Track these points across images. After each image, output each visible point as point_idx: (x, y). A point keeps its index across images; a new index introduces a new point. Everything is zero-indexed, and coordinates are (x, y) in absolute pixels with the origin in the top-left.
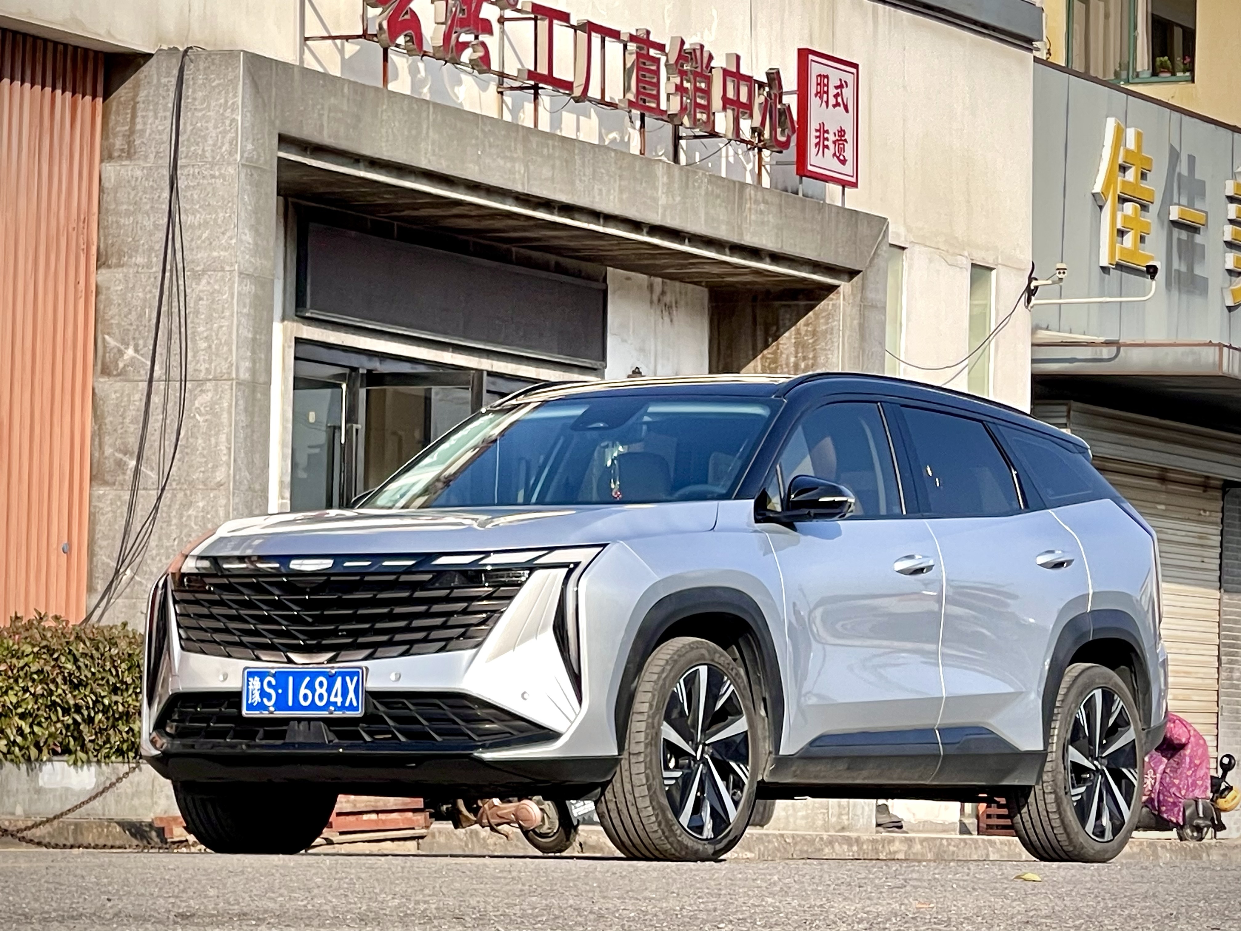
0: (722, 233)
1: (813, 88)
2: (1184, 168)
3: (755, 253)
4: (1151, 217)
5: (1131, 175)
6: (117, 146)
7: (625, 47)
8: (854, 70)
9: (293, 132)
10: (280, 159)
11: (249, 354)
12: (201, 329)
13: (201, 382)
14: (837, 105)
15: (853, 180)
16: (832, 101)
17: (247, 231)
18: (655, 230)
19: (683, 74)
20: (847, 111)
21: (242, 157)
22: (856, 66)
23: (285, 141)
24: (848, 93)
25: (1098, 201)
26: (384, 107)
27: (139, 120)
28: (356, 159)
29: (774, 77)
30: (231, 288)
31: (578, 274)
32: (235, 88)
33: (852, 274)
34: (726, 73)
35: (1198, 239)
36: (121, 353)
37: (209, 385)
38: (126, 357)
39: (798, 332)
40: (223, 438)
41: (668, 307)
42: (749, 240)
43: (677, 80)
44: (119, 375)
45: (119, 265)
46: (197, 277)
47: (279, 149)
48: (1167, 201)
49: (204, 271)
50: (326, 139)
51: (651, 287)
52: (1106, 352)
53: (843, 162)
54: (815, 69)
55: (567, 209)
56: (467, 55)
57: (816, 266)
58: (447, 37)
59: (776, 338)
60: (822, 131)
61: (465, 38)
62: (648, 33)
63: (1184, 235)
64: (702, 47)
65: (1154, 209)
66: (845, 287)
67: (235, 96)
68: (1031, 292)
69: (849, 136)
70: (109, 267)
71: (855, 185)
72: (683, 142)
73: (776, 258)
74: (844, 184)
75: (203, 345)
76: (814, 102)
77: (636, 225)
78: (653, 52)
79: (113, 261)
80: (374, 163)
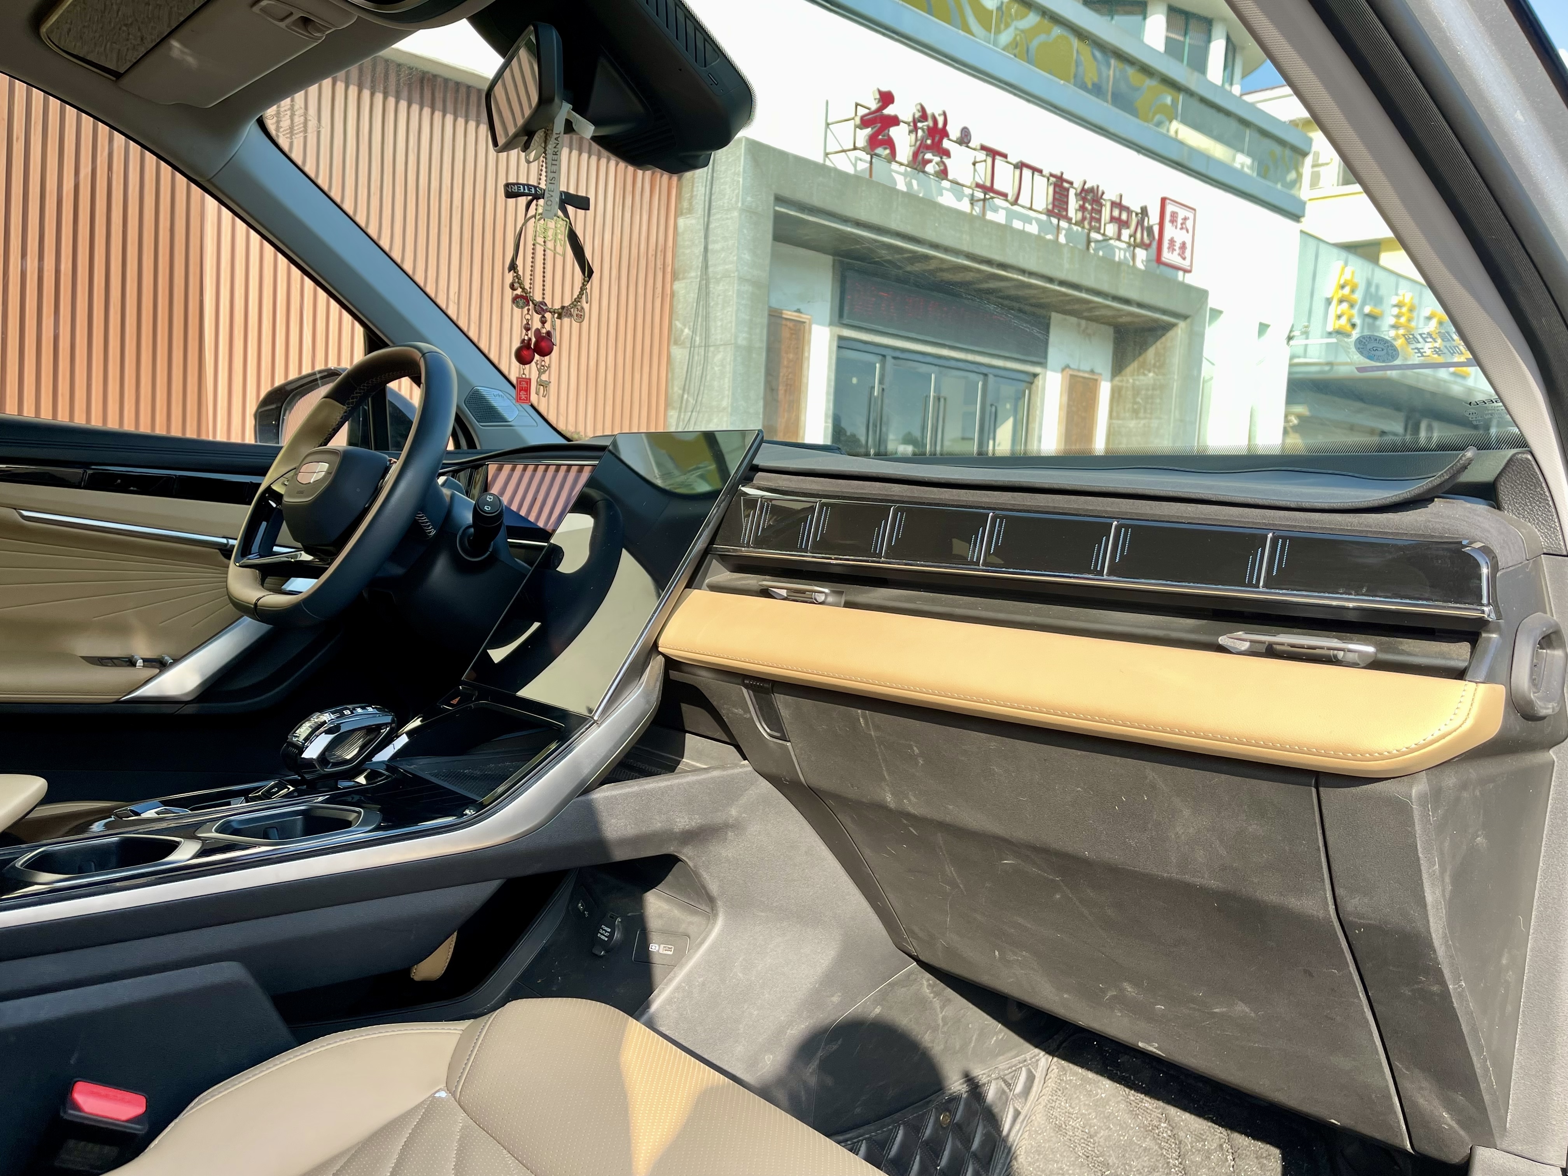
0: (1105, 287)
1: (1168, 217)
2: (1373, 289)
3: (1127, 301)
4: (1355, 312)
5: (1347, 291)
6: (685, 207)
7: (1048, 180)
8: (1193, 211)
9: (787, 193)
10: (776, 212)
11: (746, 329)
12: (719, 314)
13: (717, 346)
14: (1182, 228)
15: (1189, 268)
16: (1179, 226)
17: (745, 252)
18: (1062, 283)
19: (1084, 199)
20: (1187, 231)
21: (743, 204)
22: (1195, 210)
23: (779, 200)
24: (1189, 224)
25: (1329, 301)
26: (864, 188)
27: (695, 189)
28: (845, 220)
29: (1144, 211)
30: (734, 287)
31: (1034, 314)
32: (740, 161)
33: (1185, 317)
34: (1114, 204)
35: (1378, 323)
36: (682, 331)
37: (721, 348)
38: (685, 334)
39: (1156, 348)
40: (726, 380)
41: (1089, 335)
42: (1123, 292)
43: (1081, 203)
44: (681, 344)
45: (684, 278)
46: (718, 282)
47: (775, 205)
48: (1364, 303)
49: (721, 278)
50: (816, 201)
51: (1079, 325)
52: (1327, 368)
53: (1184, 259)
54: (1170, 208)
55: (1003, 266)
56: (930, 168)
57: (1164, 312)
58: (915, 155)
59: (1146, 349)
60: (1172, 242)
61: (928, 156)
62: (1062, 174)
63: (1370, 320)
64: (1098, 187)
65: (1357, 307)
66: (1182, 325)
67: (740, 166)
68: (1290, 338)
69: (1189, 246)
70: (679, 280)
71: (1190, 271)
72: (1093, 244)
73: (1140, 305)
74: (1186, 271)
75: (719, 324)
76: (1168, 225)
77: (1051, 280)
78: (1066, 185)
79: (681, 276)
80: (858, 224)
